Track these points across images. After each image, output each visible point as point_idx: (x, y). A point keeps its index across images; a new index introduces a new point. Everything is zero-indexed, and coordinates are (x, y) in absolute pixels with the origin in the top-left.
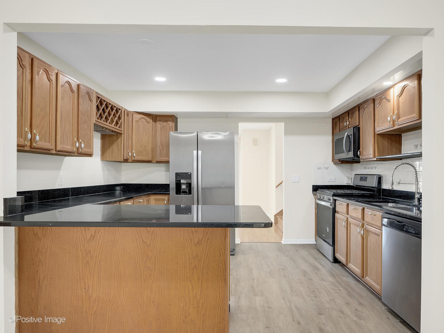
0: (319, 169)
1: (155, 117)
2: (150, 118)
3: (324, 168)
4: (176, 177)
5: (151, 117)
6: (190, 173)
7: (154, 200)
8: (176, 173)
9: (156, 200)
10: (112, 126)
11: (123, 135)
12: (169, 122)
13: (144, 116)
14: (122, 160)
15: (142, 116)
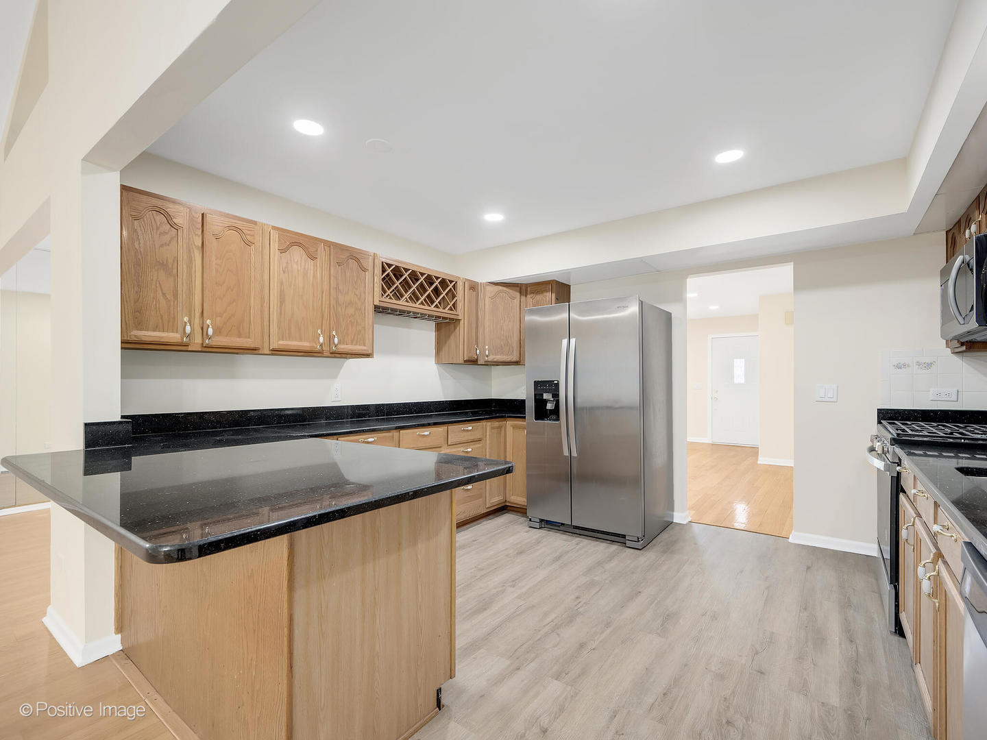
0: (899, 367)
1: (524, 289)
2: (516, 291)
3: (918, 363)
4: (536, 389)
5: (518, 289)
6: (556, 382)
7: (512, 428)
8: (535, 382)
9: (514, 427)
10: (445, 312)
11: (462, 322)
12: (545, 294)
13: (504, 289)
14: (462, 361)
15: (501, 288)
